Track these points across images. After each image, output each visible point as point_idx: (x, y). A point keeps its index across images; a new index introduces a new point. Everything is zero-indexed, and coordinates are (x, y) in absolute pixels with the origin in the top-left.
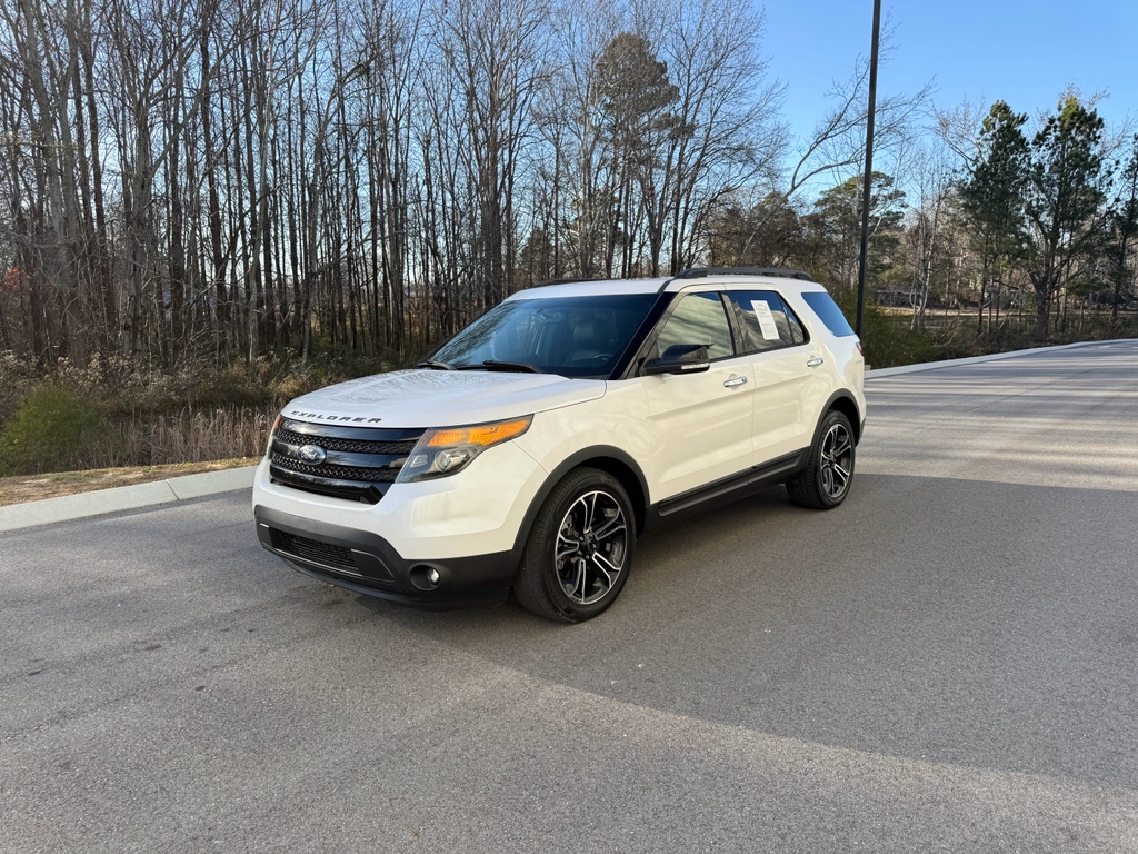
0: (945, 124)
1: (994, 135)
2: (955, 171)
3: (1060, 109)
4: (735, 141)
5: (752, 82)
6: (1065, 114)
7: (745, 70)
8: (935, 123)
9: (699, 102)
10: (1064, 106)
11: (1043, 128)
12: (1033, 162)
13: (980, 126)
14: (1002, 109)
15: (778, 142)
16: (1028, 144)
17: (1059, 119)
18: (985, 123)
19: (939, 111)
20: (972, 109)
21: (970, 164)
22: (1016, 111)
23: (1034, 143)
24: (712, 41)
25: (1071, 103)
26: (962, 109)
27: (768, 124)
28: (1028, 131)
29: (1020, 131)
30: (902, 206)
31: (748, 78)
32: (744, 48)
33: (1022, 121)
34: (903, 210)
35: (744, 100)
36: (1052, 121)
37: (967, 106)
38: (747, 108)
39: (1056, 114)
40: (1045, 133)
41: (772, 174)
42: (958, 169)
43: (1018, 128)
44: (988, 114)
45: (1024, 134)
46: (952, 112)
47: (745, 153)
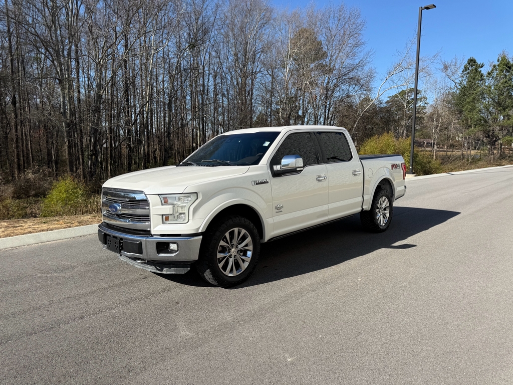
0: (446, 67)
1: (468, 73)
2: (451, 88)
3: (498, 61)
4: (351, 75)
5: (360, 50)
6: (500, 64)
7: (357, 45)
8: (442, 67)
9: (336, 58)
10: (500, 60)
11: (491, 69)
12: (487, 84)
13: (462, 68)
14: (472, 62)
15: (370, 77)
16: (484, 76)
17: (498, 66)
18: (465, 68)
19: (443, 61)
20: (459, 61)
21: (457, 85)
22: (479, 62)
23: (487, 76)
24: (342, 32)
25: (504, 58)
26: (454, 61)
27: (367, 68)
28: (484, 71)
29: (481, 71)
30: (426, 103)
31: (358, 48)
32: (357, 35)
33: (482, 67)
35: (356, 57)
36: (494, 66)
37: (456, 59)
38: (357, 61)
39: (497, 63)
40: (492, 72)
41: (368, 90)
43: (479, 70)
44: (466, 62)
46: (450, 62)
47: (356, 81)
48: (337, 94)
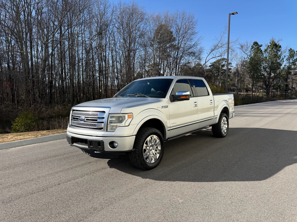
0: (242, 47)
1: (254, 50)
3: (270, 43)
4: (190, 50)
5: (195, 36)
6: (271, 45)
7: (193, 34)
8: (240, 47)
9: (182, 41)
10: (271, 43)
11: (266, 48)
12: (264, 56)
13: (251, 47)
14: (256, 43)
15: (201, 52)
16: (263, 52)
17: (270, 46)
18: (252, 47)
19: (240, 44)
20: (248, 43)
21: (249, 56)
22: (260, 44)
23: (264, 52)
24: (185, 27)
25: (273, 42)
26: (246, 43)
27: (199, 47)
28: (263, 48)
29: (261, 49)
30: (231, 66)
31: (193, 35)
32: (192, 28)
33: (261, 46)
34: (231, 67)
35: (193, 41)
36: (268, 46)
37: (247, 42)
38: (193, 43)
39: (270, 45)
40: (267, 49)
41: (200, 59)
42: (246, 58)
43: (260, 48)
44: (253, 44)
45: (262, 49)
46: (244, 44)
47: (193, 54)
48: (182, 61)
